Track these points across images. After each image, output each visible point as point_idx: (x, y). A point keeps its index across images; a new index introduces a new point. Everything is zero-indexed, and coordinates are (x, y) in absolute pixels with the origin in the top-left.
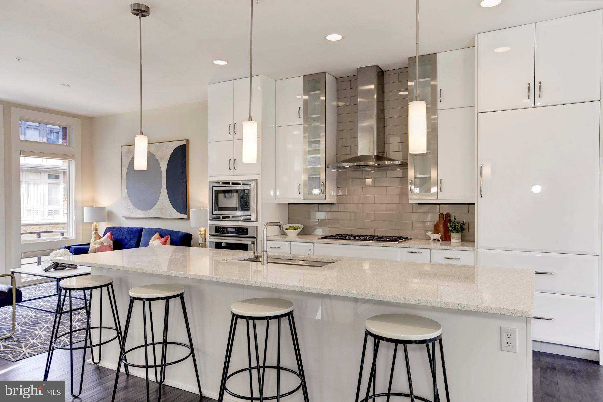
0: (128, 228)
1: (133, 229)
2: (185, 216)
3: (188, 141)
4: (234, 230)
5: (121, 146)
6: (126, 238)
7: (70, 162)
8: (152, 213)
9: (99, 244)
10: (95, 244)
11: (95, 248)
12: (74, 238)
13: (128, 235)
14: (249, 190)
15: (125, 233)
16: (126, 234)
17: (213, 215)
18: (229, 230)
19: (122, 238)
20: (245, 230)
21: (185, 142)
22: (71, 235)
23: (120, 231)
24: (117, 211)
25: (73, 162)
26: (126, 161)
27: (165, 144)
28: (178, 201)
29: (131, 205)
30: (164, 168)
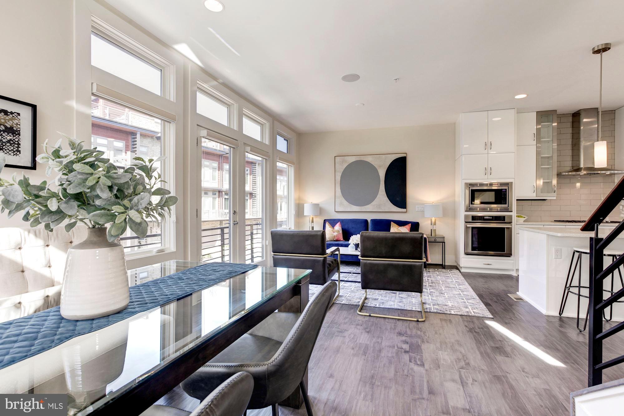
1: (356, 220)
2: (404, 210)
3: (406, 154)
4: (491, 218)
5: (335, 156)
6: (353, 228)
8: (368, 208)
9: (337, 232)
10: (334, 232)
11: (334, 235)
13: (353, 225)
14: (506, 189)
15: (350, 224)
17: (469, 208)
18: (485, 218)
19: (348, 227)
20: (502, 218)
21: (404, 155)
23: (345, 222)
25: (292, 167)
26: (341, 168)
27: (384, 156)
28: (398, 199)
29: (345, 202)
30: (382, 174)
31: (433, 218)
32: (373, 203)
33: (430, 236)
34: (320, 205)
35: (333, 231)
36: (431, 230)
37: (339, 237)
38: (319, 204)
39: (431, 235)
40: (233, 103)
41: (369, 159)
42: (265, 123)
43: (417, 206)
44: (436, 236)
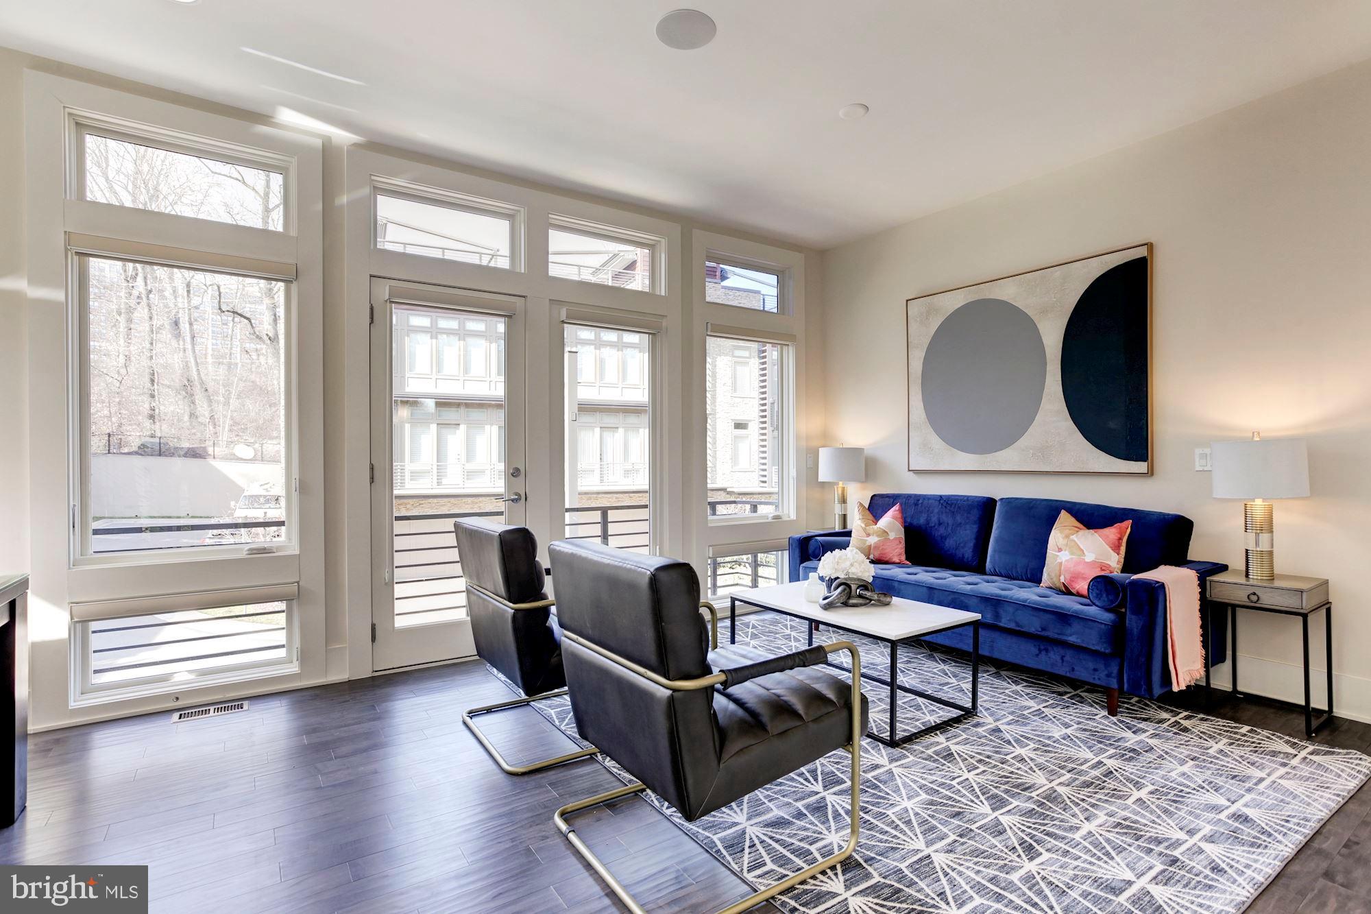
0: (941, 496)
1: (957, 500)
2: (1141, 467)
3: (1150, 246)
5: (907, 301)
6: (940, 524)
7: (785, 348)
8: (1007, 458)
9: (878, 536)
10: (868, 535)
11: (868, 544)
12: (793, 516)
13: (944, 515)
15: (936, 511)
16: (938, 513)
19: (928, 522)
21: (1141, 252)
22: (786, 512)
23: (916, 504)
24: (895, 459)
25: (791, 348)
26: (924, 334)
27: (1057, 272)
28: (1112, 425)
29: (936, 442)
30: (1052, 336)
31: (1259, 502)
32: (1023, 442)
33: (1243, 580)
34: (865, 451)
35: (864, 530)
36: (1247, 550)
37: (887, 551)
38: (863, 449)
39: (1247, 575)
40: (517, 208)
41: (1007, 292)
42: (659, 241)
43: (1198, 451)
44: (1277, 583)
